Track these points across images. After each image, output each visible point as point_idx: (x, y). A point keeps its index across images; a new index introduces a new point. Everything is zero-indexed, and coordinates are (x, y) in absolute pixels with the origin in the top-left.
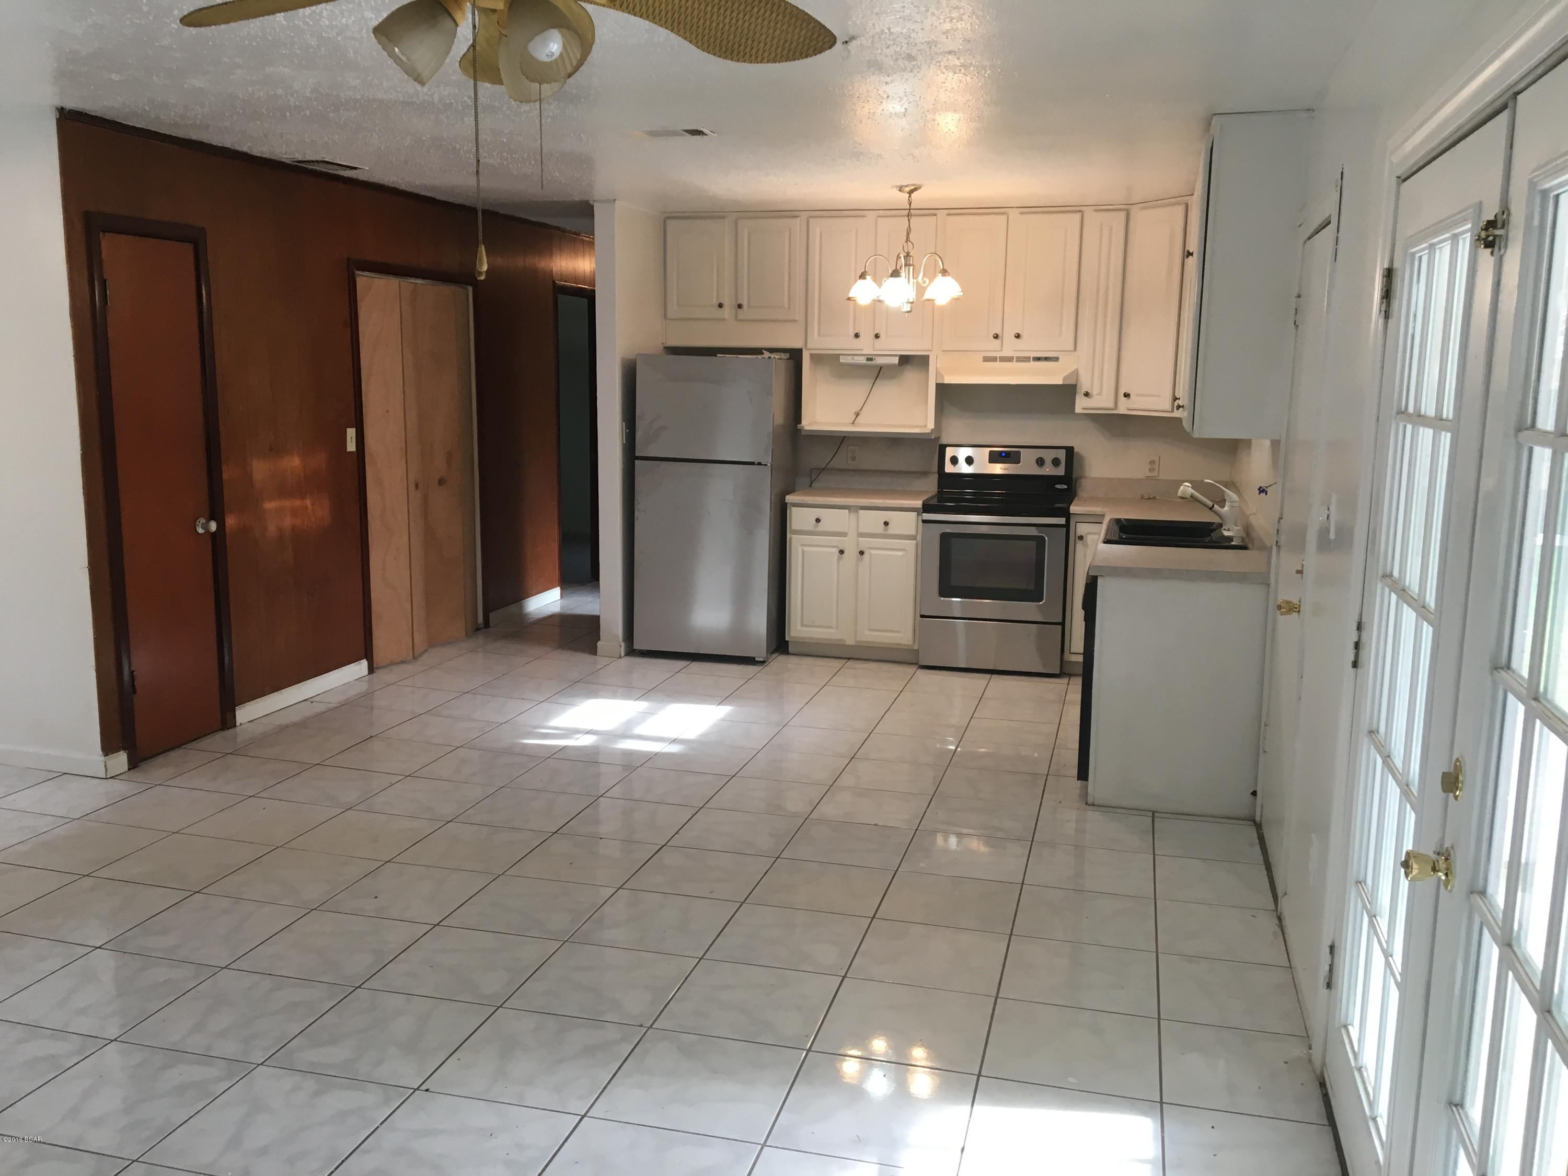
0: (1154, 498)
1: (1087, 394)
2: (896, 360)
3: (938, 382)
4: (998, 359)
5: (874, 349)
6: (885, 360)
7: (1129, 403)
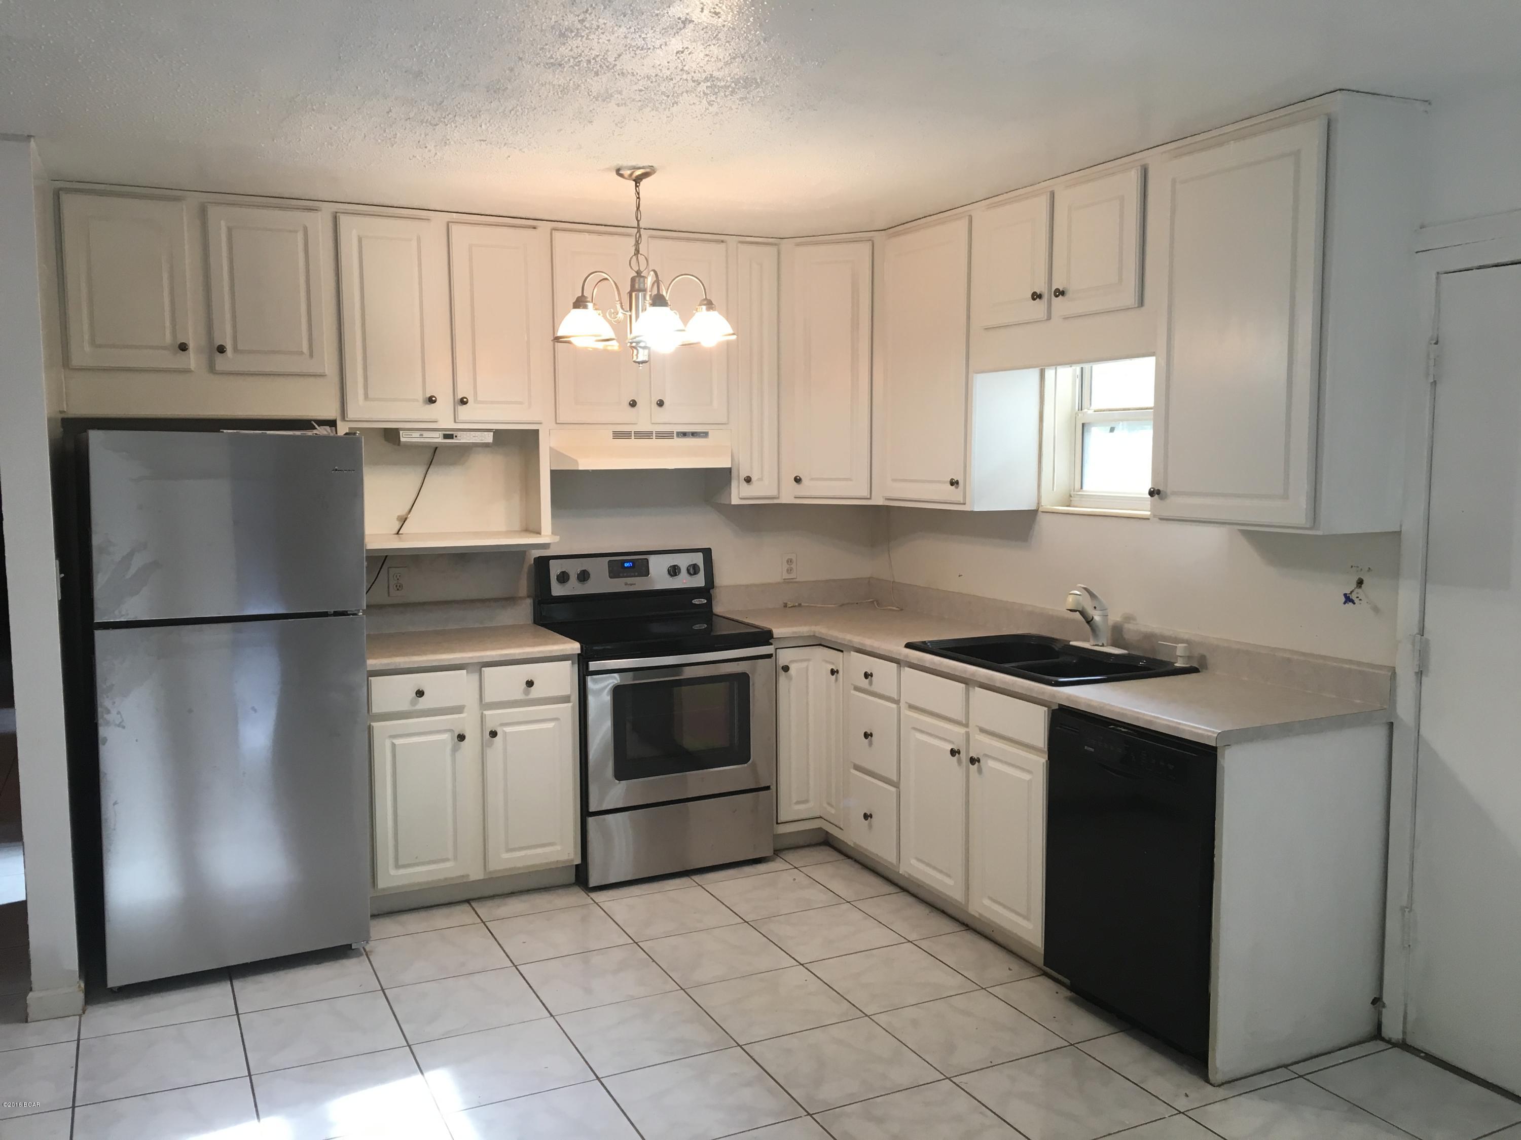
0: (800, 605)
1: (748, 480)
2: (489, 438)
3: (552, 469)
4: (633, 434)
5: (457, 421)
6: (474, 437)
7: (800, 490)
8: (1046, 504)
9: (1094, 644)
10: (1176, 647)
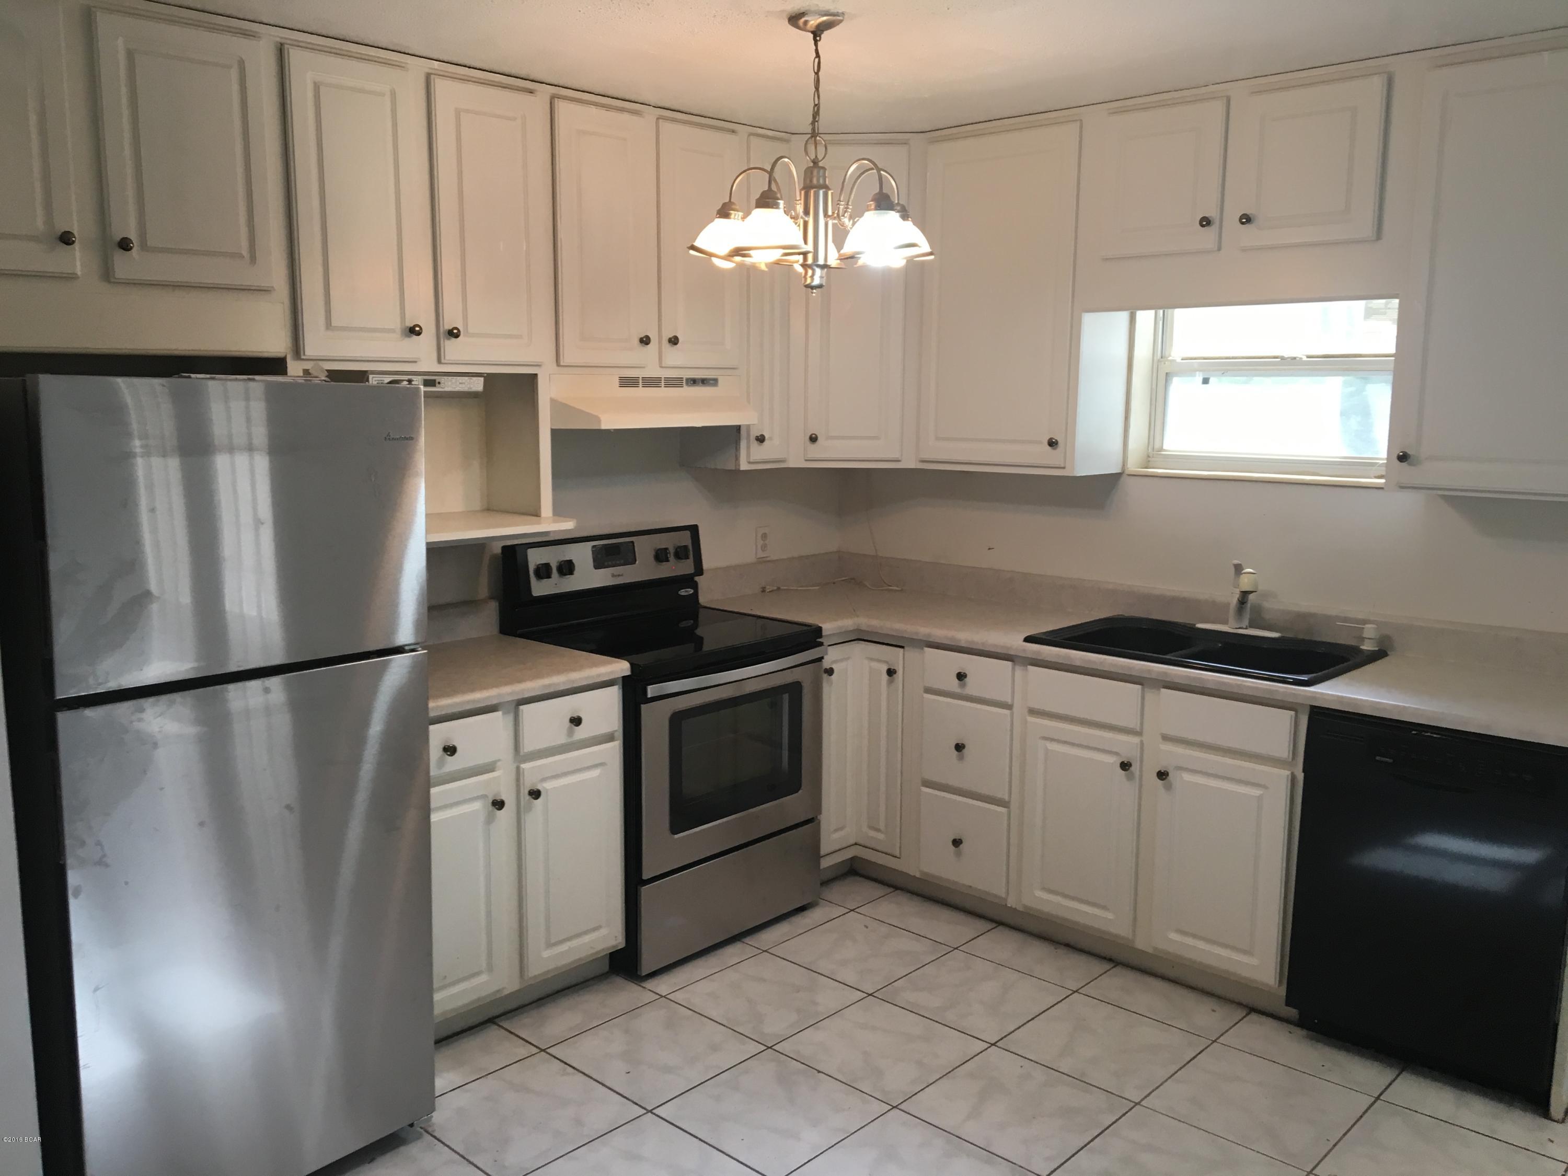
1: (760, 440)
2: (478, 385)
4: (641, 381)
5: (443, 361)
6: (460, 383)
7: (815, 451)
8: (1133, 466)
9: (1238, 627)
10: (1363, 628)
